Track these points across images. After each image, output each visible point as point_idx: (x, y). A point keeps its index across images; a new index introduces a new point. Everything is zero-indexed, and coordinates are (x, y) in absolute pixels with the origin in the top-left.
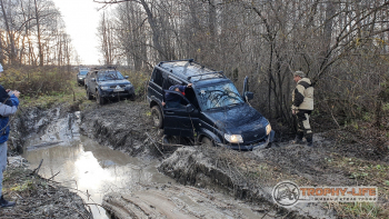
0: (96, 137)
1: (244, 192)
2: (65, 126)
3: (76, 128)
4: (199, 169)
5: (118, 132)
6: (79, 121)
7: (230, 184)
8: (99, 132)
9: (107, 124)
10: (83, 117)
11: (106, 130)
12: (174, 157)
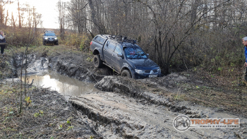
0: (58, 71)
1: (135, 94)
2: (39, 64)
3: (45, 66)
4: (115, 86)
5: (72, 68)
6: (48, 62)
7: (129, 91)
8: (60, 68)
9: (65, 64)
10: (50, 60)
11: (64, 67)
12: (103, 80)
